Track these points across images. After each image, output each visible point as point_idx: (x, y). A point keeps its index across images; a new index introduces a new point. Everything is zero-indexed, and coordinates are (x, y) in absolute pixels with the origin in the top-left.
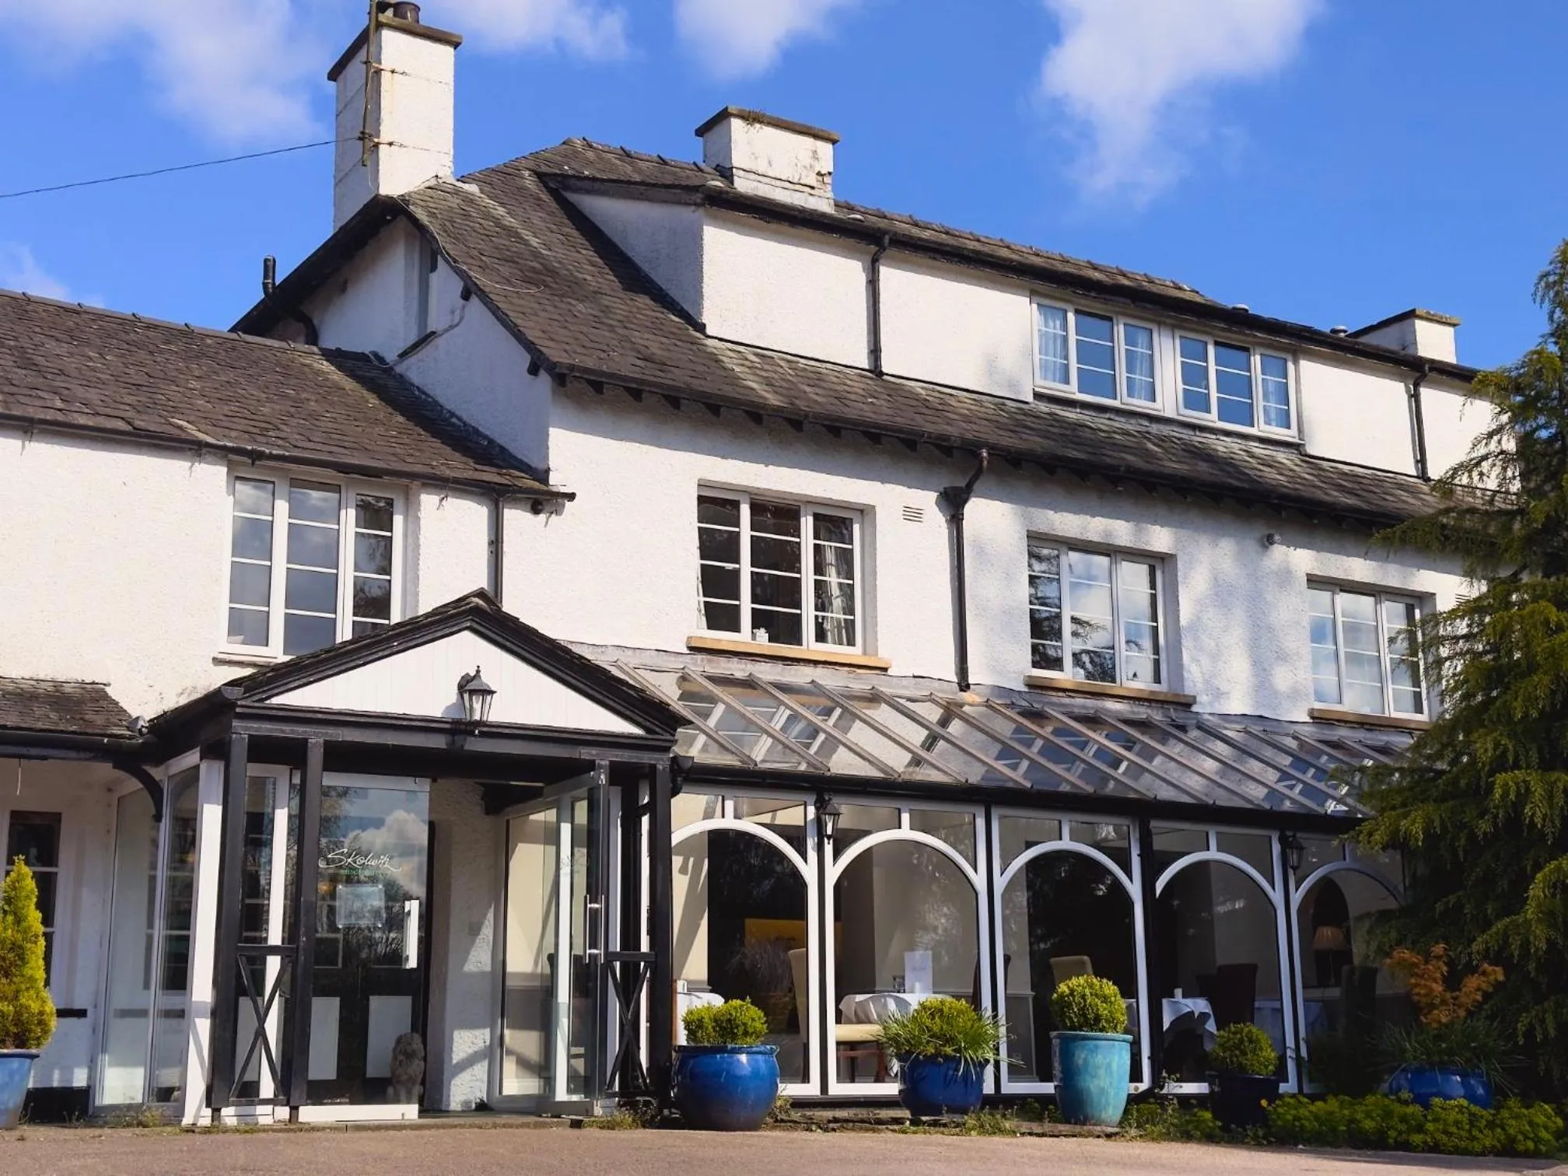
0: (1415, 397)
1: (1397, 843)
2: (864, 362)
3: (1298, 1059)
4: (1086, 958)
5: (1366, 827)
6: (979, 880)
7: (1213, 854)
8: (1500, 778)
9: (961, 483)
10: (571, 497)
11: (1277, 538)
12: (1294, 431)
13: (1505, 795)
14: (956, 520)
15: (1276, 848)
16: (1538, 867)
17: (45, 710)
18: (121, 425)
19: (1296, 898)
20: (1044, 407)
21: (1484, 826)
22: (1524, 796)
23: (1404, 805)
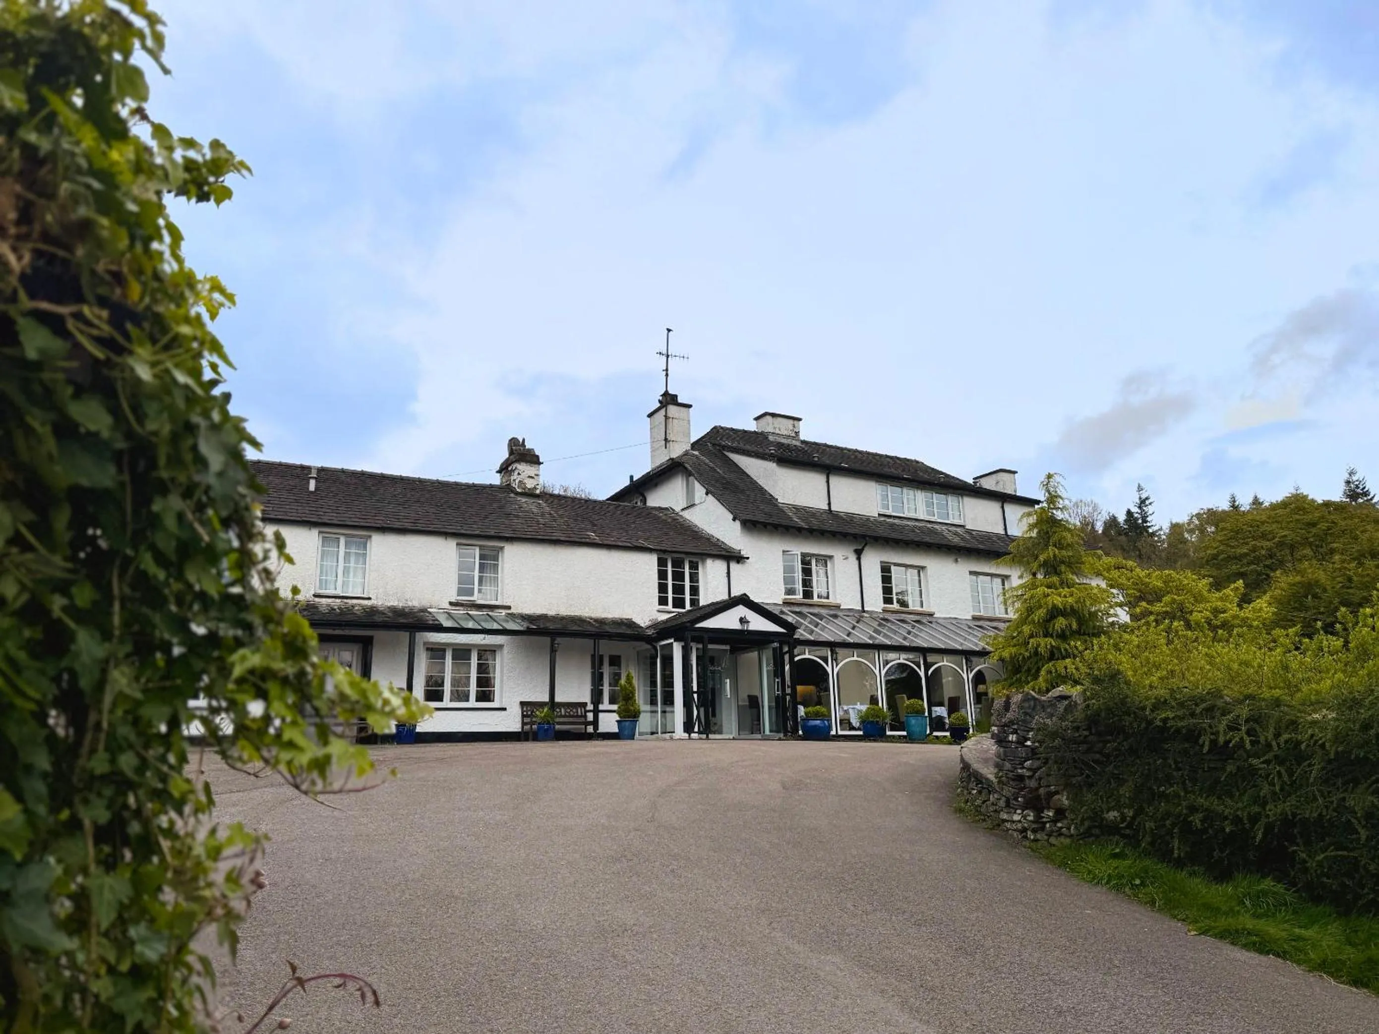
0: (1003, 507)
1: (1002, 660)
2: (827, 508)
3: (972, 725)
4: (905, 696)
5: (992, 654)
6: (877, 672)
7: (945, 663)
8: (1031, 640)
9: (860, 548)
10: (748, 558)
11: (959, 560)
12: (962, 521)
13: (1033, 645)
14: (859, 559)
15: (964, 661)
16: (1043, 666)
17: (624, 627)
18: (629, 545)
19: (971, 676)
20: (882, 519)
21: (1027, 654)
22: (1039, 645)
23: (1003, 648)
